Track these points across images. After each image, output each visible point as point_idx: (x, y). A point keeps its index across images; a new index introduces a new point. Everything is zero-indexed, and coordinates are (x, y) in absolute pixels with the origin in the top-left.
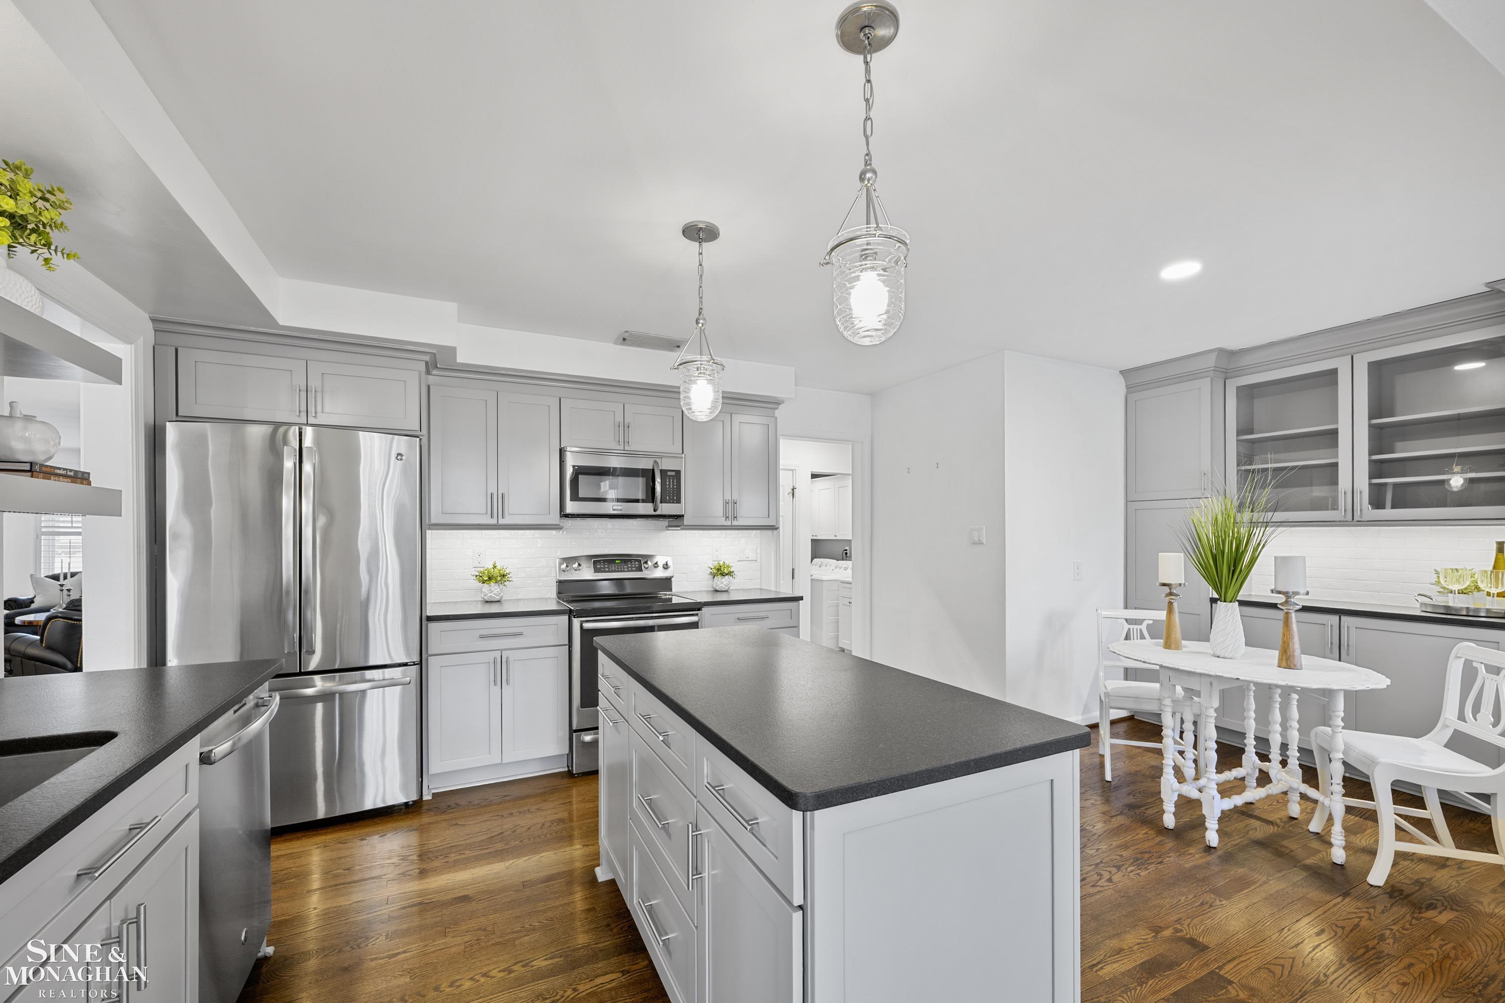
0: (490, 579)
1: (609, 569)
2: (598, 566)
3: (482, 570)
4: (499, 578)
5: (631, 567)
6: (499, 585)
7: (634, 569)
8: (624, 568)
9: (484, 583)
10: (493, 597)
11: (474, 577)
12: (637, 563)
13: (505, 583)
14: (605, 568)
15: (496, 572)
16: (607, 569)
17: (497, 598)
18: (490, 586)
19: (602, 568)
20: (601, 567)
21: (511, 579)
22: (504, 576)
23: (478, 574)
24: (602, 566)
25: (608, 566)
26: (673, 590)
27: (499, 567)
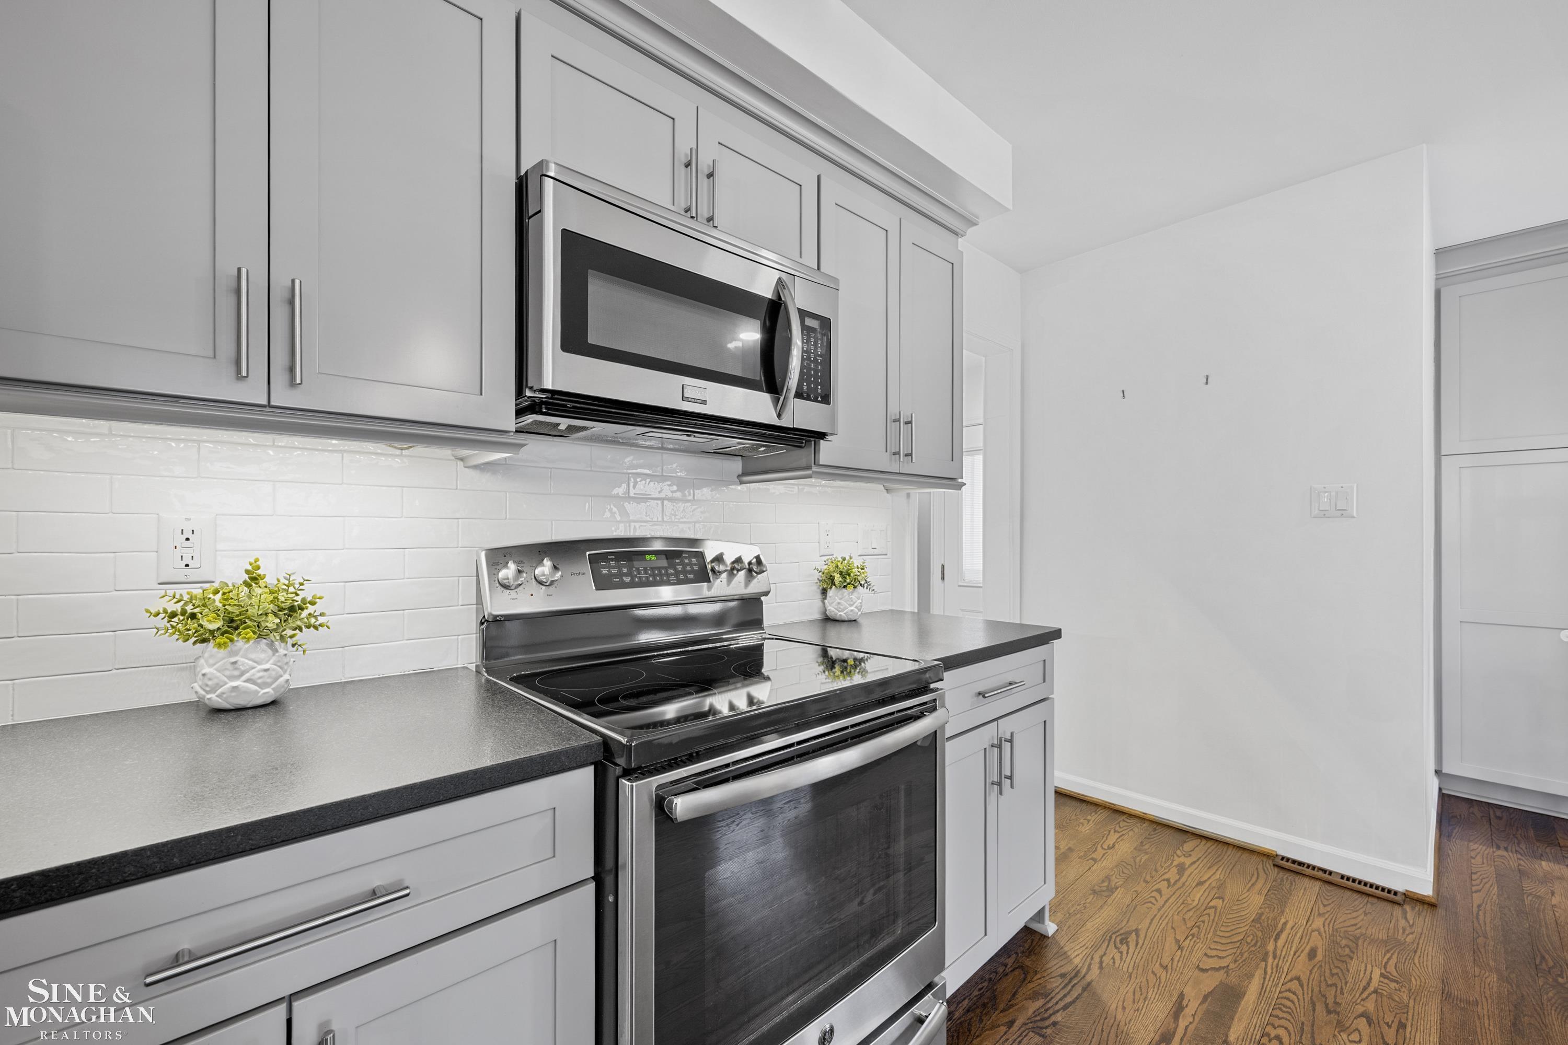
0: (233, 625)
1: (633, 577)
2: (605, 571)
3: (197, 591)
4: (272, 622)
5: (685, 572)
6: (271, 645)
7: (691, 576)
8: (668, 575)
9: (204, 641)
10: (247, 692)
11: (161, 622)
12: (694, 560)
13: (300, 637)
14: (620, 575)
15: (261, 598)
16: (627, 579)
17: (265, 694)
18: (235, 653)
19: (615, 576)
20: (611, 575)
21: (321, 620)
22: (292, 609)
23: (178, 607)
24: (614, 571)
25: (630, 568)
26: (766, 623)
27: (270, 580)
